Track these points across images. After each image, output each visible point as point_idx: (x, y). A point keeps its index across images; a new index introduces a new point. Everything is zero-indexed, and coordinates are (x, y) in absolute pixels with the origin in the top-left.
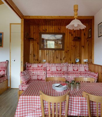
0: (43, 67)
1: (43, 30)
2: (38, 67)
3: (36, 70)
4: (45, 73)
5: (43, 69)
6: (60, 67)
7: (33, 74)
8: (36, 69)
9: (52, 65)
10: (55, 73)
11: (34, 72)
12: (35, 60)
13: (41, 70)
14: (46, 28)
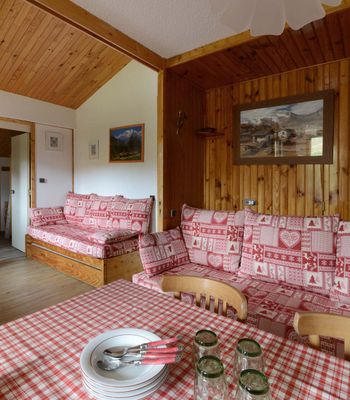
0: (229, 223)
1: (246, 96)
2: (214, 222)
3: (206, 232)
4: (232, 248)
5: (229, 233)
6: (297, 234)
7: (195, 244)
8: (207, 229)
9: (263, 220)
10: (273, 254)
11: (199, 239)
12: (222, 199)
13: (222, 233)
14: (256, 86)
